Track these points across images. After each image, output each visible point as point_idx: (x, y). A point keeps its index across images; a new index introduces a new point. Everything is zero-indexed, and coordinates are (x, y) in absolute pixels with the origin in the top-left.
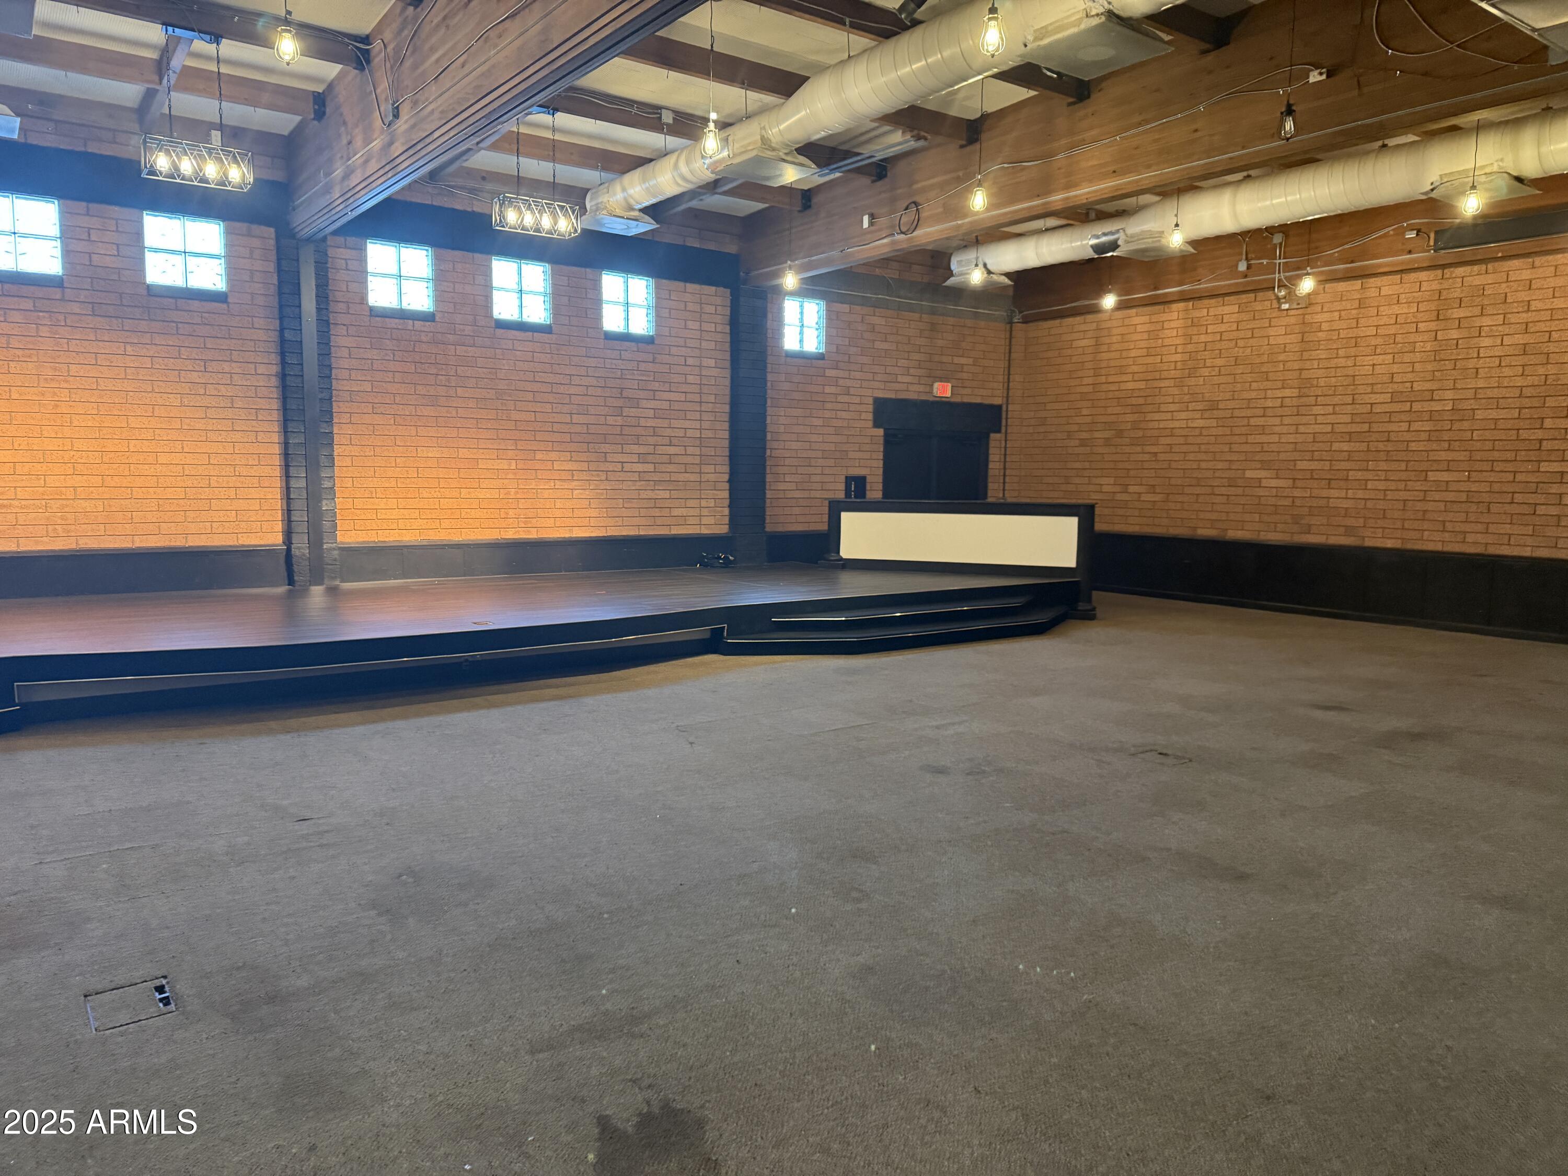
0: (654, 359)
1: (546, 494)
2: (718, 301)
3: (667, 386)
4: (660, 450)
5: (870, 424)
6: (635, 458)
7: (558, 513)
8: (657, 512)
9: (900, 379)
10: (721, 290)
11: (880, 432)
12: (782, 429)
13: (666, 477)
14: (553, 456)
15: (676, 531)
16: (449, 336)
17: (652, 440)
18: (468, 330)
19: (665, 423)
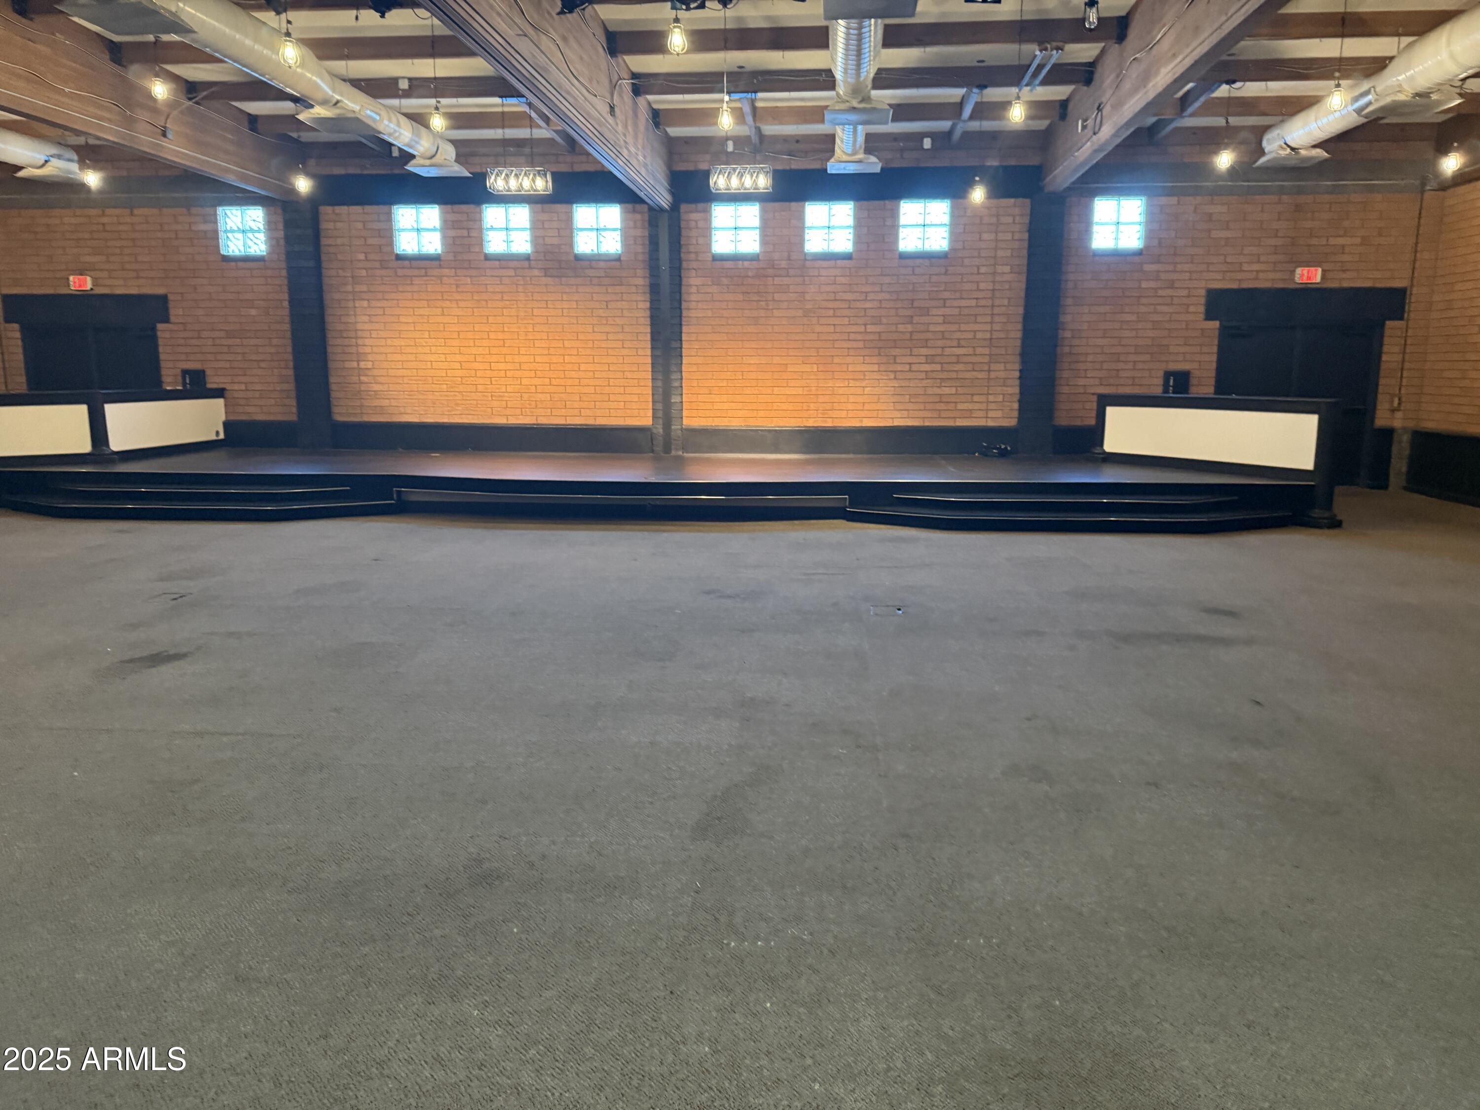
0: (947, 270)
1: (841, 391)
2: (1017, 211)
3: (958, 295)
4: (948, 351)
5: (1202, 316)
6: (923, 360)
7: (850, 407)
8: (942, 406)
9: (1246, 267)
10: (1020, 201)
11: (1216, 324)
12: (1085, 326)
13: (954, 375)
14: (849, 360)
15: (960, 423)
16: (769, 270)
17: (940, 343)
18: (784, 264)
19: (954, 327)
